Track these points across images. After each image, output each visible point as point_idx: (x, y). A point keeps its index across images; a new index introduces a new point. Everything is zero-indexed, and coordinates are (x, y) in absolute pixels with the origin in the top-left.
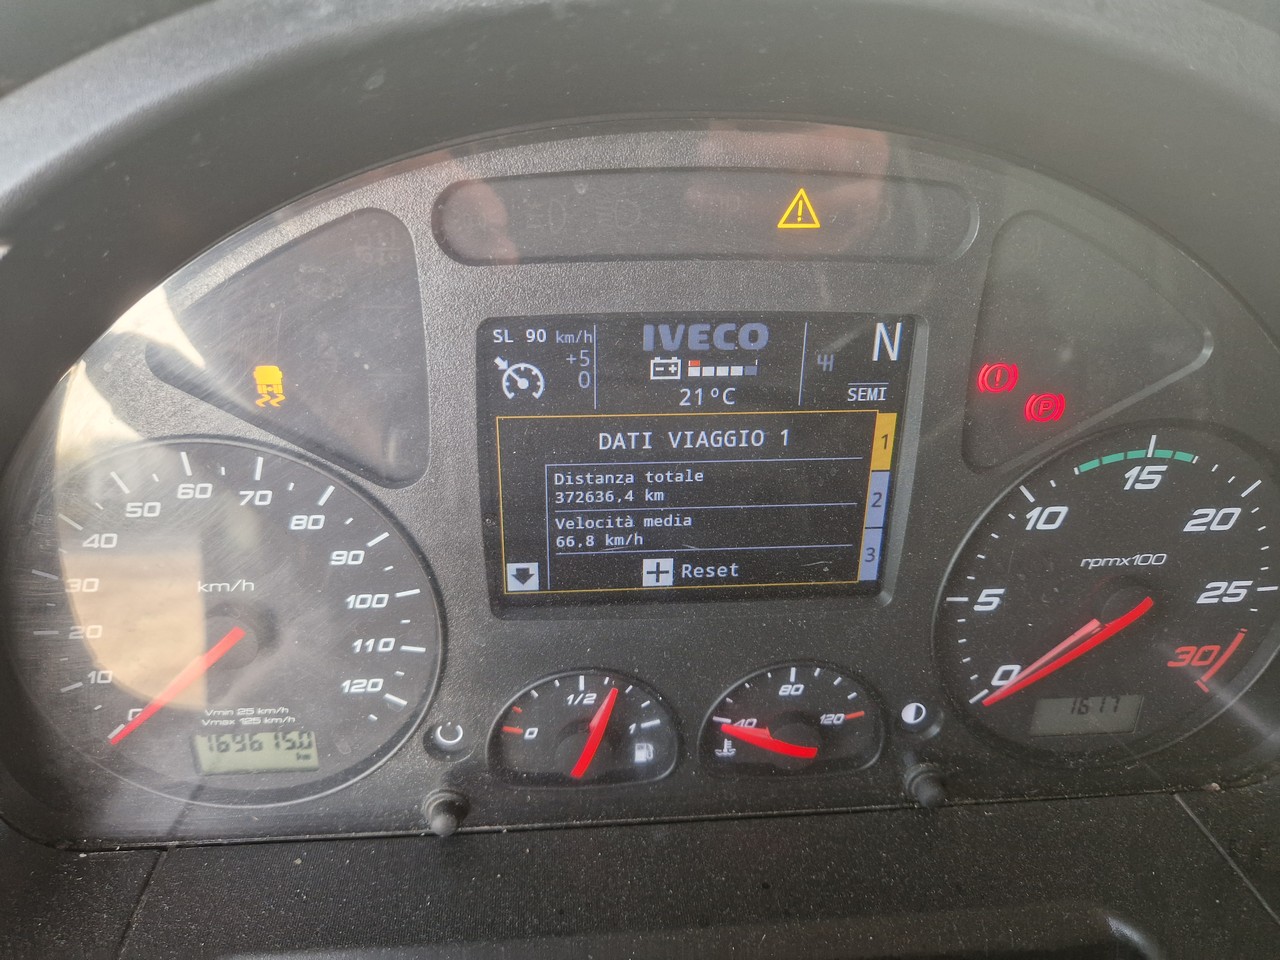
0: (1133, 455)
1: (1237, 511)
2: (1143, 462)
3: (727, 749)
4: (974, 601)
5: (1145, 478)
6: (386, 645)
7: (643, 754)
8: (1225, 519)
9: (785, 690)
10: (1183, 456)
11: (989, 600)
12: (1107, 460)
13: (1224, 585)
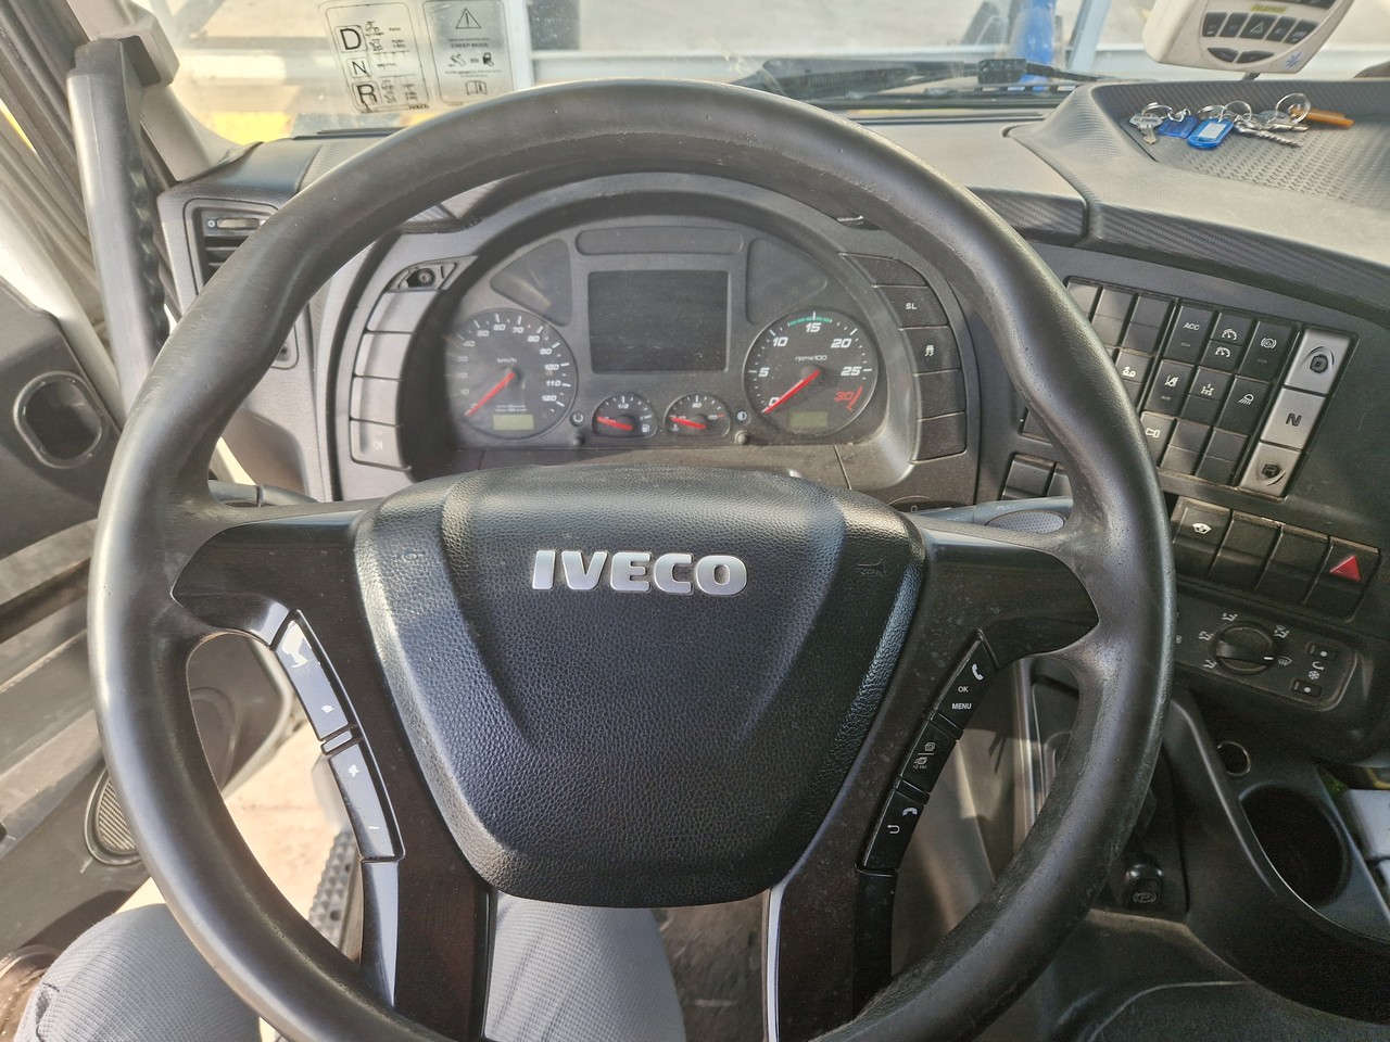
0: (808, 319)
1: (850, 340)
2: (813, 322)
3: (675, 428)
4: (759, 372)
5: (814, 327)
6: (558, 383)
7: (645, 429)
8: (846, 343)
9: (695, 405)
10: (826, 320)
11: (764, 372)
12: (800, 321)
13: (850, 368)
